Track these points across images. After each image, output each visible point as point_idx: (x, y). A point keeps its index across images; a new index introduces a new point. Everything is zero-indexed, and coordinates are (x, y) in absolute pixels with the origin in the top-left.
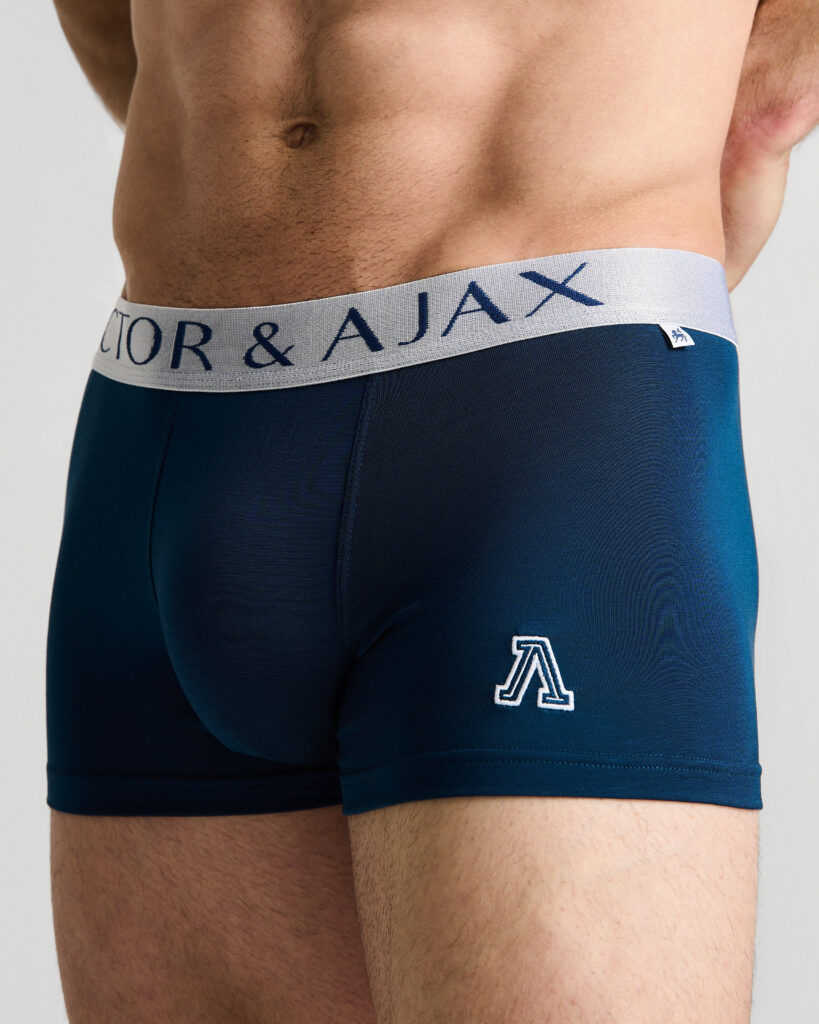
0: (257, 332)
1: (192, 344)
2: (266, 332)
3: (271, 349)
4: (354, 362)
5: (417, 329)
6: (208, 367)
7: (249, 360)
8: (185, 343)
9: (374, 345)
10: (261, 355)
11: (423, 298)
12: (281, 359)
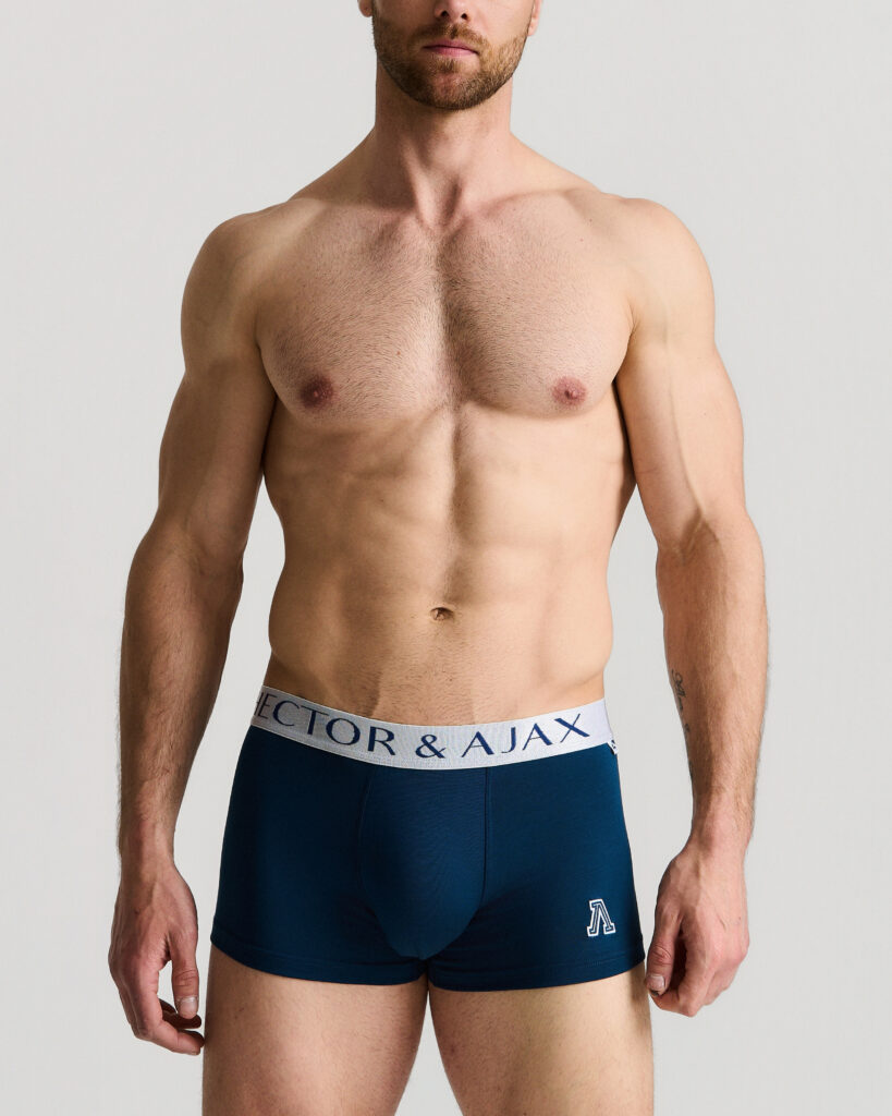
0: (423, 739)
1: (382, 739)
2: (429, 739)
3: (432, 749)
4: (478, 760)
5: (510, 745)
6: (392, 753)
7: (418, 752)
8: (377, 738)
9: (489, 751)
10: (425, 751)
11: (513, 730)
12: (438, 754)
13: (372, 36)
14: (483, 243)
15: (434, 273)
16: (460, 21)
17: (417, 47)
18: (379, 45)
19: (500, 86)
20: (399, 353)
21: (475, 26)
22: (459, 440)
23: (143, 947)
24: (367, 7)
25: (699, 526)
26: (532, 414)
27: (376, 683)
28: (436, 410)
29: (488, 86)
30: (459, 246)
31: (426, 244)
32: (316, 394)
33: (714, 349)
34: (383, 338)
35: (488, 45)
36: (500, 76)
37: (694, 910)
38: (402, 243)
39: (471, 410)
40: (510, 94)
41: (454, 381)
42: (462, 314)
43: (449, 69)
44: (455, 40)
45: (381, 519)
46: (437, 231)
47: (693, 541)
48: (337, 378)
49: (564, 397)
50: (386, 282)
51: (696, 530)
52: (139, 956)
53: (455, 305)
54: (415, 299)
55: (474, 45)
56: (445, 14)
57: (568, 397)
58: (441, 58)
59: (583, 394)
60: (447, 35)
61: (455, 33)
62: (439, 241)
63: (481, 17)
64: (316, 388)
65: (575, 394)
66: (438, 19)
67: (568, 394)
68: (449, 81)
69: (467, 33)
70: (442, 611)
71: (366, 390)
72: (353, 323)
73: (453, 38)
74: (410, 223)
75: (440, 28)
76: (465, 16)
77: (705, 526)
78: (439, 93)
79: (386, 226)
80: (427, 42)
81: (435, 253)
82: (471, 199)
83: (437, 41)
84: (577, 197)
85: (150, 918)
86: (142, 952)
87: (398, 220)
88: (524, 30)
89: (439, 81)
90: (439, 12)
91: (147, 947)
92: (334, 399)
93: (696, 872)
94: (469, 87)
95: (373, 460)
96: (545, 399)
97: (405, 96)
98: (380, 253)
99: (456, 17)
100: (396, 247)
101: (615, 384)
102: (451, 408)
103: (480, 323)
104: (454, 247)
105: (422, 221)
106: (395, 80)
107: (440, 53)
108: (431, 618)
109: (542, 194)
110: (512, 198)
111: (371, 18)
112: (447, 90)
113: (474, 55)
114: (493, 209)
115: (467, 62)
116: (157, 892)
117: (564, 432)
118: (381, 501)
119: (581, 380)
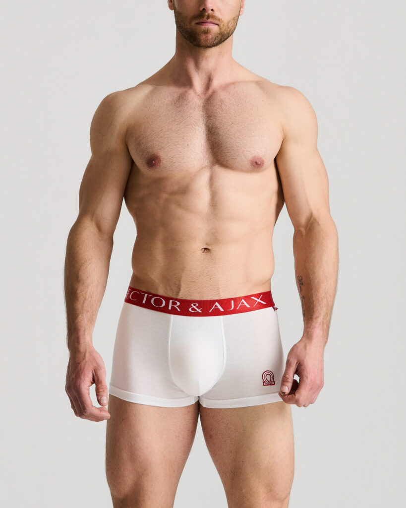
13: (174, 18)
14: (221, 101)
15: (201, 113)
16: (210, 12)
17: (193, 23)
18: (177, 22)
19: (228, 37)
20: (188, 145)
21: (217, 14)
22: (212, 180)
23: (83, 375)
24: (172, 6)
25: (312, 220)
26: (242, 171)
27: (180, 281)
28: (202, 168)
29: (223, 37)
30: (212, 102)
31: (198, 101)
32: (154, 162)
33: (317, 149)
34: (181, 138)
35: (222, 22)
36: (228, 33)
37: (303, 360)
38: (188, 101)
39: (217, 168)
40: (232, 40)
41: (210, 157)
42: (213, 129)
43: (207, 32)
44: (209, 20)
45: (179, 212)
46: (202, 96)
47: (309, 226)
48: (162, 155)
49: (255, 164)
50: (182, 116)
51: (311, 222)
52: (81, 379)
53: (211, 126)
54: (194, 123)
55: (216, 22)
56: (204, 9)
57: (257, 165)
58: (203, 27)
59: (263, 163)
60: (205, 18)
61: (208, 17)
62: (203, 101)
63: (219, 10)
64: (154, 160)
65: (259, 163)
66: (201, 11)
67: (256, 163)
68: (207, 37)
69: (213, 17)
70: (206, 249)
71: (175, 160)
72: (168, 133)
73: (208, 19)
74: (191, 93)
75: (202, 15)
76: (212, 10)
77: (315, 219)
78: (203, 42)
79: (181, 94)
80: (197, 21)
81: (202, 105)
82: (216, 83)
83: (202, 20)
84: (261, 84)
85: (85, 364)
86: (82, 377)
87: (186, 92)
88: (237, 14)
89: (203, 37)
90: (201, 9)
91: (84, 376)
92: (161, 164)
93: (305, 347)
94: (215, 39)
95: (176, 188)
96: (247, 165)
97: (188, 42)
98: (179, 105)
99: (208, 11)
100: (186, 103)
101: (275, 160)
102: (209, 167)
103: (221, 133)
104: (209, 102)
105: (196, 93)
106: (184, 37)
107: (203, 25)
108: (201, 252)
109: (246, 82)
110: (233, 83)
111: (173, 11)
112: (206, 41)
113: (217, 26)
114: (226, 87)
115: (214, 29)
116: (87, 355)
117: (254, 179)
118: (179, 205)
119: (262, 157)
